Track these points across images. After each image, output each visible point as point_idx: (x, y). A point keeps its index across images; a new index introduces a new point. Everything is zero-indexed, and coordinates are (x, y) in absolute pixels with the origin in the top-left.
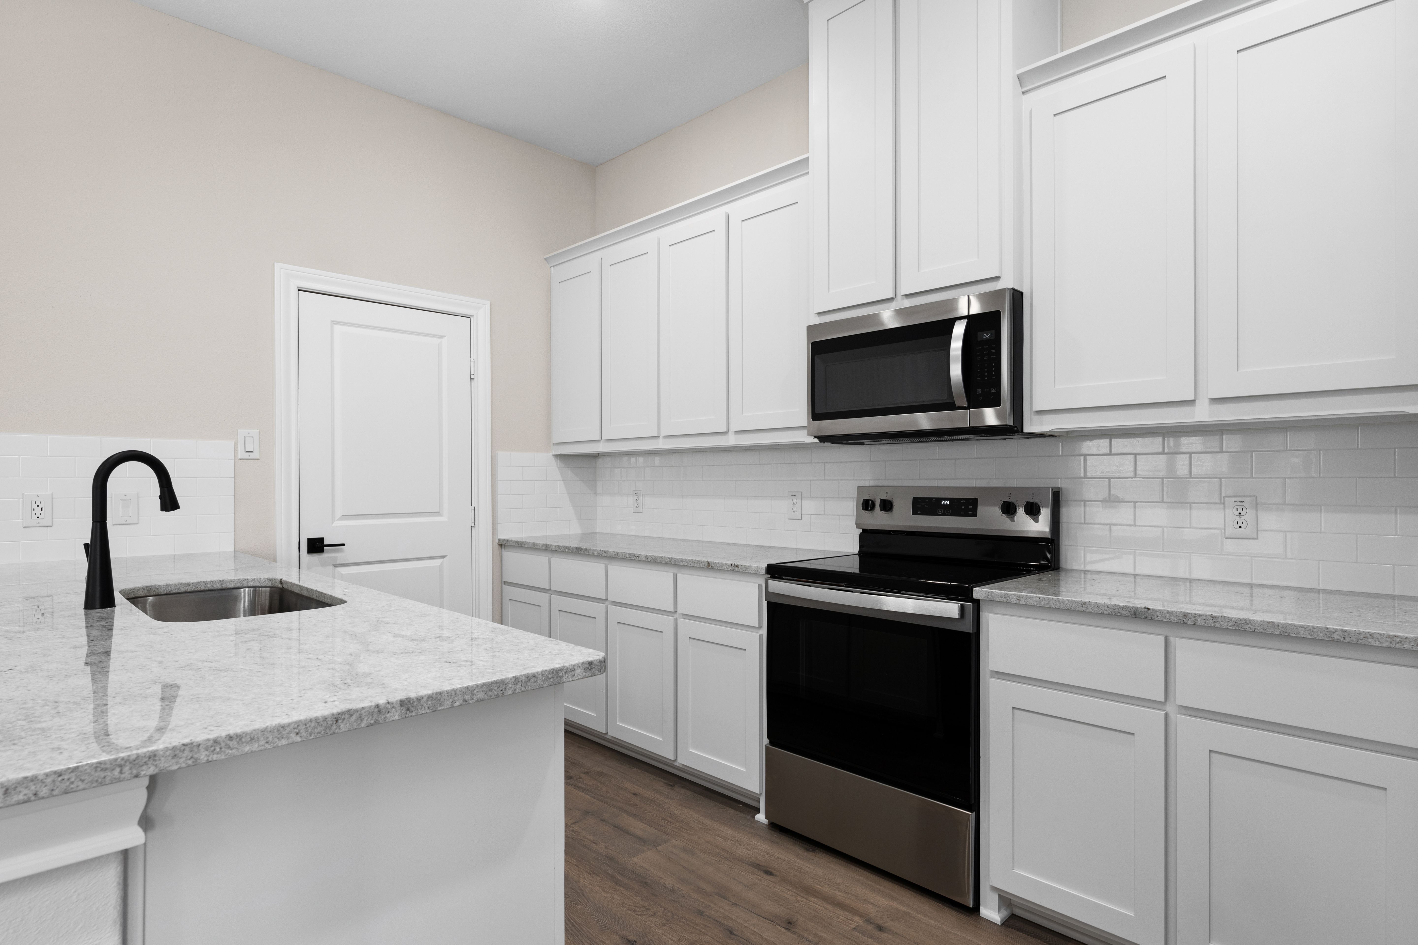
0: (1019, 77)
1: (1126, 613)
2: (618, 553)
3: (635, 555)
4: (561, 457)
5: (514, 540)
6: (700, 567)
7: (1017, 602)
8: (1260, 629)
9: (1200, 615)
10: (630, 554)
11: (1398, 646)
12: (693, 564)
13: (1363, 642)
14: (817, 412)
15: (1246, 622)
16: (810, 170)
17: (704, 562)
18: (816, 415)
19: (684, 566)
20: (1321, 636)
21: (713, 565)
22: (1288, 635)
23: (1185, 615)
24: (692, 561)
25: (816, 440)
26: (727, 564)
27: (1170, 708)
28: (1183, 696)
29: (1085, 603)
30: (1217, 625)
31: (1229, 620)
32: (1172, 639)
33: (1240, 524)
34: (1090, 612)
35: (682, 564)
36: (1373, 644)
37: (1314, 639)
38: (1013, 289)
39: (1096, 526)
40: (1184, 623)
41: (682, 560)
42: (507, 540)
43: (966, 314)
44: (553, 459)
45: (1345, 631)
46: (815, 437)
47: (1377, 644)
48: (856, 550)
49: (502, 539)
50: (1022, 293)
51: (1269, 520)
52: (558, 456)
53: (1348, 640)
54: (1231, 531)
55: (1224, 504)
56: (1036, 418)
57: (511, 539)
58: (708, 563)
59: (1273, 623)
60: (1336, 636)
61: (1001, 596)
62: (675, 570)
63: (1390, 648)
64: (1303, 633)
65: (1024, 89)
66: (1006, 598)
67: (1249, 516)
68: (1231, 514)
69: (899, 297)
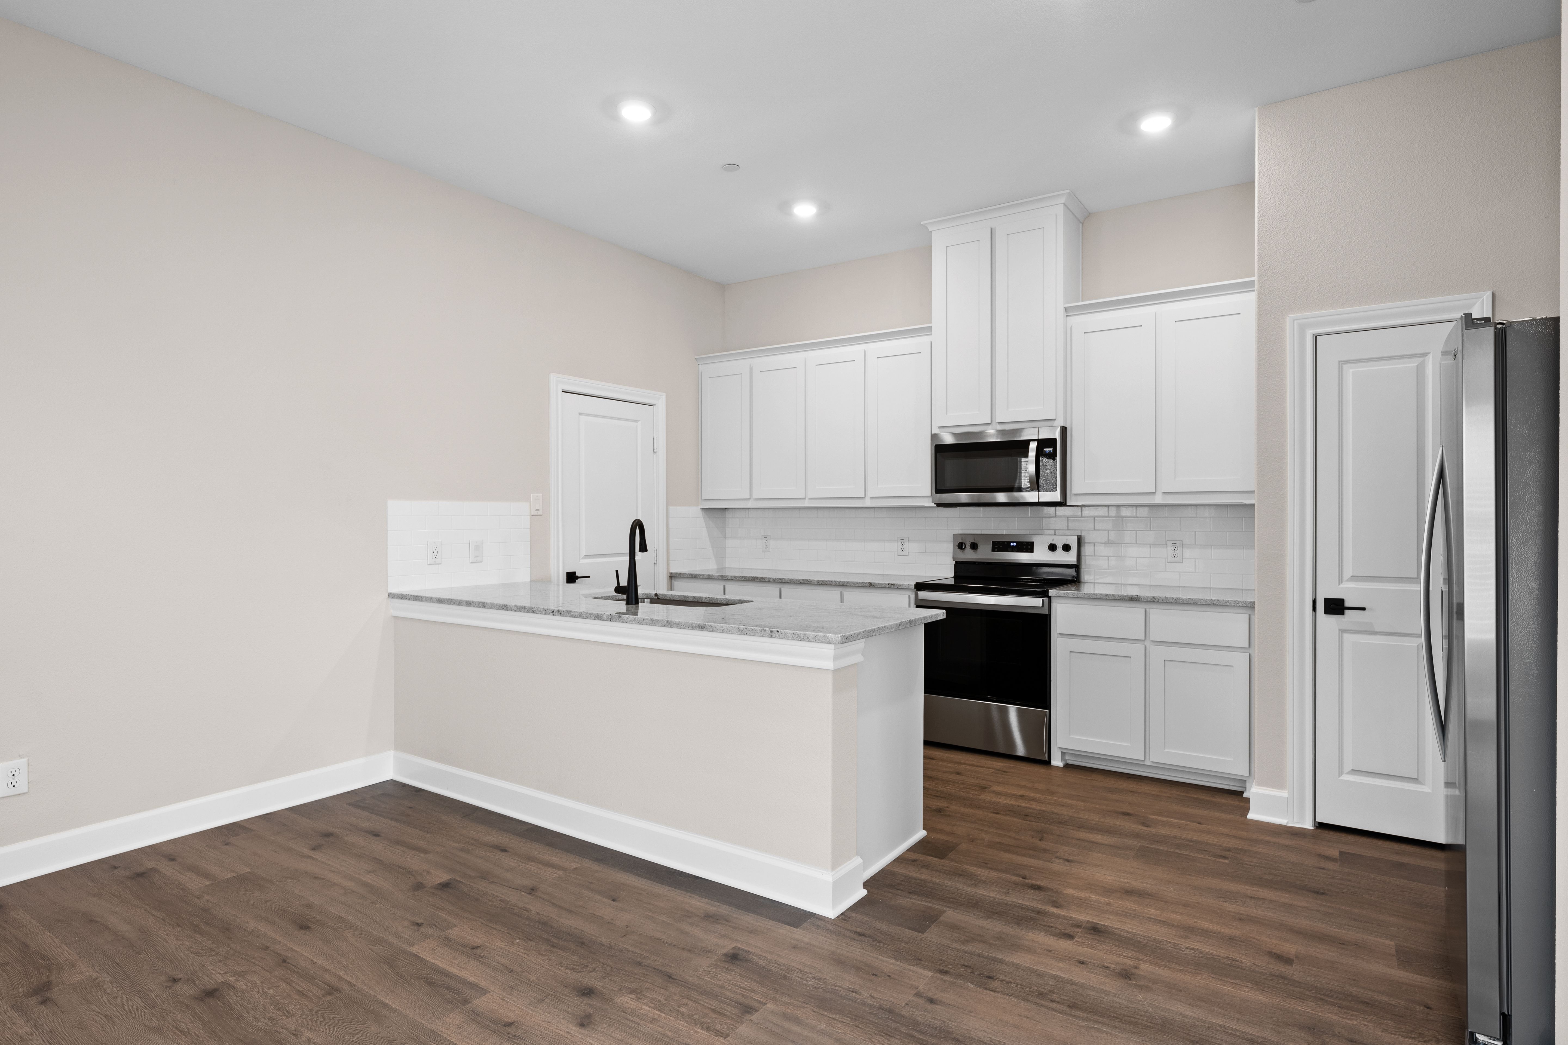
0: (1065, 308)
1: (1128, 598)
2: (792, 579)
3: (807, 580)
4: (706, 510)
5: (687, 573)
6: (863, 587)
7: (1073, 596)
8: (1185, 602)
9: (1160, 597)
10: (803, 580)
11: (1237, 605)
12: (857, 585)
13: (1225, 604)
14: (938, 488)
15: (1180, 599)
16: (933, 333)
17: (867, 583)
18: (938, 491)
19: (851, 586)
20: (1209, 603)
21: (874, 585)
22: (1197, 604)
23: (1154, 598)
24: (857, 583)
25: (935, 505)
26: (885, 584)
27: (1147, 643)
28: (1153, 636)
29: (1107, 595)
30: (1168, 601)
31: (1173, 599)
32: (1148, 610)
33: (1174, 555)
34: (1110, 599)
35: (848, 585)
36: (1228, 605)
37: (1207, 605)
38: (1063, 426)
39: (1100, 557)
40: (1154, 601)
41: (849, 582)
42: (680, 574)
43: (1037, 438)
44: (700, 512)
45: (1218, 600)
46: (935, 504)
47: (1230, 605)
48: (952, 575)
49: (674, 573)
50: (1066, 428)
51: (1187, 553)
52: (703, 509)
53: (1219, 604)
54: (1170, 559)
55: (1167, 544)
56: (1073, 498)
57: (684, 572)
58: (870, 583)
59: (1191, 598)
60: (1215, 603)
61: (1064, 594)
62: (840, 589)
63: (1234, 606)
64: (1203, 602)
65: (1067, 315)
66: (1067, 594)
67: (1178, 551)
68: (1170, 550)
69: (994, 423)
